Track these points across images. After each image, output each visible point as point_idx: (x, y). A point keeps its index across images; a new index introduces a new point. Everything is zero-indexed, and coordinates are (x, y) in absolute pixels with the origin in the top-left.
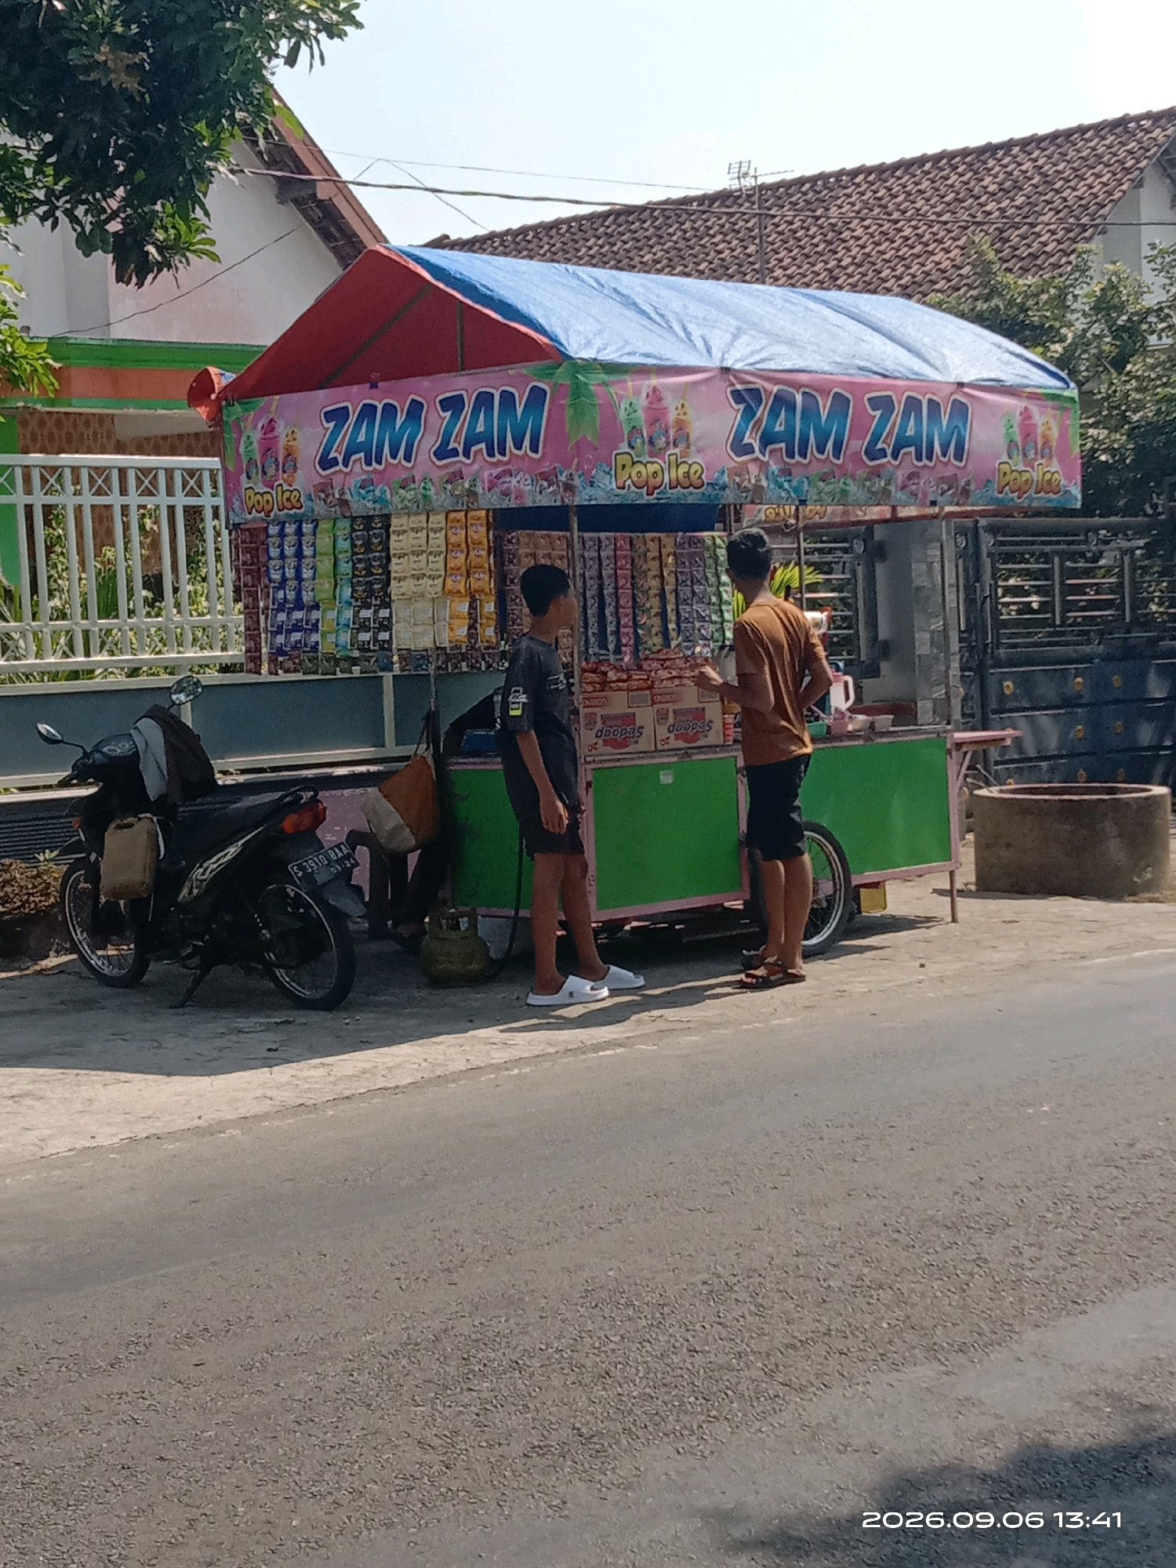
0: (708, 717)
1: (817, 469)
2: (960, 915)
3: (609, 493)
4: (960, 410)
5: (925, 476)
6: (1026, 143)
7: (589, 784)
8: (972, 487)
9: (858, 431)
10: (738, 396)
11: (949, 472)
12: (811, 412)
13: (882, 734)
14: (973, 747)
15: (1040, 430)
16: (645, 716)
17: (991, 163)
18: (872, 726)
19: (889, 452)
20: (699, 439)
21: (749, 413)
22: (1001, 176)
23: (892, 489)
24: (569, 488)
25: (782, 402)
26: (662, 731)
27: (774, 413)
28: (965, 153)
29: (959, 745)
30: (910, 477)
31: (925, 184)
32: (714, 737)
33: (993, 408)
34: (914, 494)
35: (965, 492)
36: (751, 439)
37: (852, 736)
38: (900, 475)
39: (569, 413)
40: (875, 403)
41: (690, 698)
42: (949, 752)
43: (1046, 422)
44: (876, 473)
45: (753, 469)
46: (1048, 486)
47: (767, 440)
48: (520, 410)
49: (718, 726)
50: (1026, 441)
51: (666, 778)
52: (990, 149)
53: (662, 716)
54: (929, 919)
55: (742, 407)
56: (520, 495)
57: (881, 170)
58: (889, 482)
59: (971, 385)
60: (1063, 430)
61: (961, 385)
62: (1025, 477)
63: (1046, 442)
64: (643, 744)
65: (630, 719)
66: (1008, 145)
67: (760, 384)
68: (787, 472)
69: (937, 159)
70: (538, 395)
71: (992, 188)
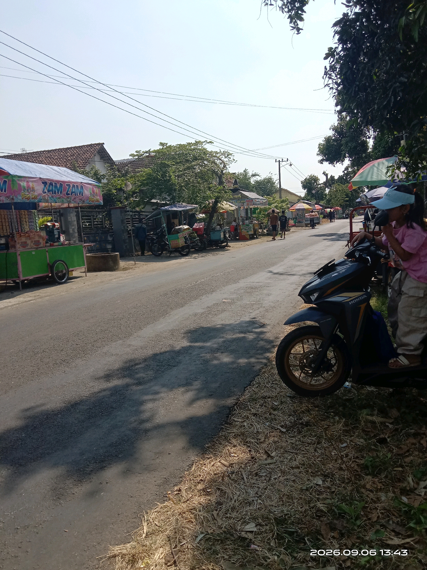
0: (40, 242)
1: (58, 196)
2: (87, 275)
3: (20, 200)
4: (82, 187)
5: (77, 198)
6: (75, 148)
7: (19, 254)
8: (85, 201)
9: (65, 190)
10: (43, 183)
11: (81, 198)
12: (56, 187)
13: (72, 244)
14: (87, 247)
15: (95, 191)
16: (29, 242)
17: (68, 151)
18: (70, 243)
19: (70, 194)
20: (37, 190)
21: (45, 186)
22: (71, 153)
23: (71, 200)
24: (13, 199)
25: (51, 184)
26: (32, 245)
27: (49, 186)
28: (64, 149)
29: (85, 246)
30: (75, 198)
31: (57, 154)
32: (41, 246)
33: (87, 187)
34: (75, 202)
35: (84, 201)
36: (46, 191)
37: (66, 245)
38: (73, 198)
39: (11, 185)
40: (67, 185)
42: (83, 247)
43: (96, 190)
44: (68, 198)
45: (47, 196)
47: (49, 191)
49: (42, 243)
50: (93, 193)
51: (34, 253)
52: (68, 148)
53: (32, 242)
54: (81, 276)
55: (44, 185)
56: (3, 200)
57: (49, 151)
58: (70, 199)
59: (84, 183)
60: (99, 191)
61: (82, 182)
62: (93, 199)
63: (96, 193)
64: (29, 247)
65: (26, 242)
66: (71, 148)
67: (47, 181)
68: (52, 197)
69: (59, 149)
70: (5, 182)
71: (69, 155)
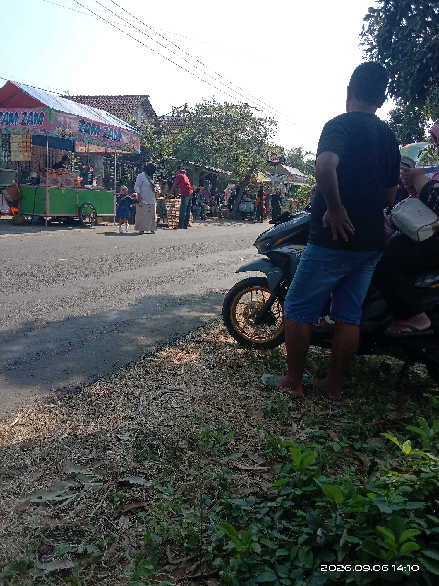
0: (71, 182)
1: (94, 138)
3: (55, 135)
4: (120, 132)
5: (113, 143)
7: (49, 191)
9: (102, 132)
10: (80, 121)
11: (117, 143)
12: (93, 127)
16: (60, 180)
19: (107, 137)
20: (73, 128)
21: (82, 125)
24: (48, 133)
25: (89, 124)
26: (63, 183)
27: (87, 126)
30: (111, 143)
34: (111, 146)
35: (120, 147)
37: (98, 190)
38: (109, 142)
39: (48, 118)
40: (105, 128)
41: (68, 178)
43: (134, 138)
44: (105, 141)
45: (82, 135)
46: (135, 149)
47: (85, 131)
48: (38, 117)
49: (73, 184)
50: (131, 141)
51: (63, 192)
53: (63, 180)
55: (81, 123)
56: (38, 133)
58: (107, 143)
59: (123, 129)
60: (137, 140)
61: (120, 128)
62: (131, 147)
63: (134, 141)
64: (59, 185)
65: (57, 180)
67: (85, 120)
68: (89, 137)
70: (42, 114)
